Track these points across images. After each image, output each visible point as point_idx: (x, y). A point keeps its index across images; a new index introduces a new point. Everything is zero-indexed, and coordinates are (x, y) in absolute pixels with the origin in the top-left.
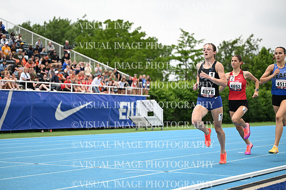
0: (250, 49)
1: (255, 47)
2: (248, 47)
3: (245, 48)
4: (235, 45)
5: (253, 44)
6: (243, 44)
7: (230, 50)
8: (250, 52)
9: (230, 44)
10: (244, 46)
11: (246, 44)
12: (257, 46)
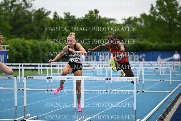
0: (25, 7)
1: (30, 5)
2: (24, 5)
3: (22, 6)
4: (14, 3)
5: (28, 3)
6: (21, 2)
7: (10, 7)
8: (26, 9)
9: (10, 2)
10: (21, 4)
11: (23, 3)
12: (31, 5)
